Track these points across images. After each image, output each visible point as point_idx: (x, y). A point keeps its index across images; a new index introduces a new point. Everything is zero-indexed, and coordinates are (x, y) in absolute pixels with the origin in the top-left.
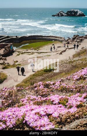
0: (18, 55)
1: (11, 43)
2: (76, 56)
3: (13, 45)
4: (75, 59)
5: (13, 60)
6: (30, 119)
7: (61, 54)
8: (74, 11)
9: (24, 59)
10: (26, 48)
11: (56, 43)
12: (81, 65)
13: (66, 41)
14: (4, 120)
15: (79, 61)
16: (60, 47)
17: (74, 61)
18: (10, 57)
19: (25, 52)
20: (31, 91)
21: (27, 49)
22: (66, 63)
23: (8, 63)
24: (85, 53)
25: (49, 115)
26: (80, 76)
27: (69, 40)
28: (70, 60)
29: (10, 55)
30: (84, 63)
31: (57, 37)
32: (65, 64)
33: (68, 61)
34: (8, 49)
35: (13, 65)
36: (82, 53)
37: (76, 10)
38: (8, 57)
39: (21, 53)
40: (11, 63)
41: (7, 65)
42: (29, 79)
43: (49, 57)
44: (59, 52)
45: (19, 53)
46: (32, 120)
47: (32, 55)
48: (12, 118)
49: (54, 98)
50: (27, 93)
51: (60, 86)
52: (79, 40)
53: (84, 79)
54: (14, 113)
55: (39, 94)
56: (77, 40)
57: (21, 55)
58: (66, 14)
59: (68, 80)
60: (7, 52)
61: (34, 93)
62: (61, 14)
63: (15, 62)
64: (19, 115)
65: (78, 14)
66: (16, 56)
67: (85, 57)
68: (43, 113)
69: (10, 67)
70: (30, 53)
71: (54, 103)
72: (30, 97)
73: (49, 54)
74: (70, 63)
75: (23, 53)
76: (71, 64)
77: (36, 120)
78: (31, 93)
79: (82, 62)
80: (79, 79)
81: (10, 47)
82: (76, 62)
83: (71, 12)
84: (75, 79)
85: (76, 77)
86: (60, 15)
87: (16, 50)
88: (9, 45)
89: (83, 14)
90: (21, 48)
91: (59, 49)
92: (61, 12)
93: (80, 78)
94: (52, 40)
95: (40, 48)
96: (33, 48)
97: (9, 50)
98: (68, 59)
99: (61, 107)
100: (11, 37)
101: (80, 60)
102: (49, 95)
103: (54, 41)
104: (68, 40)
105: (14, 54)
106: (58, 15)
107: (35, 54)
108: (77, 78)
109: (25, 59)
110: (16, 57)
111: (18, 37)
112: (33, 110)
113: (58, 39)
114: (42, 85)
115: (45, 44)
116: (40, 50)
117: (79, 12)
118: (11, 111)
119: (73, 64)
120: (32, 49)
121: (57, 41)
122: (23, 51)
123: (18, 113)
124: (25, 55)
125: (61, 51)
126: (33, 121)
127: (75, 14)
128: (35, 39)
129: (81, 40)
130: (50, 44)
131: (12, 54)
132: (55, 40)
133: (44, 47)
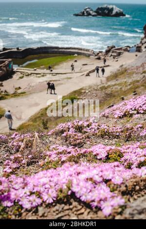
0: (21, 78)
1: (10, 60)
2: (112, 79)
3: (12, 63)
4: (109, 83)
5: (14, 87)
6: (81, 189)
7: (88, 75)
8: (108, 8)
9: (30, 84)
10: (34, 66)
11: (80, 59)
12: (119, 92)
13: (96, 56)
14: (37, 192)
15: (116, 87)
16: (86, 65)
17: (109, 86)
18: (8, 80)
19: (32, 74)
20: (56, 138)
21: (35, 69)
22: (96, 90)
23: (6, 91)
24: (125, 73)
25: (107, 181)
26: (124, 111)
27: (100, 54)
28: (102, 85)
29: (8, 79)
30: (123, 89)
31: (81, 49)
32: (95, 92)
33: (99, 87)
34: (5, 69)
35: (14, 94)
36: (120, 75)
37: (110, 7)
38: (6, 81)
39: (26, 75)
40: (11, 91)
41: (3, 93)
42: (39, 115)
43: (69, 80)
44: (86, 73)
45: (22, 75)
46: (85, 190)
47: (42, 78)
48: (49, 187)
49: (97, 149)
50: (50, 142)
51: (98, 129)
52: (115, 54)
53: (130, 116)
54: (52, 179)
55: (70, 143)
56: (113, 54)
57: (25, 78)
58: (95, 12)
59: (105, 118)
60: (3, 73)
61: (61, 141)
62: (87, 12)
63: (16, 89)
64: (59, 183)
65: (114, 12)
66: (18, 79)
67: (125, 80)
68: (98, 179)
69: (8, 97)
70: (40, 74)
71: (98, 158)
72: (58, 148)
73: (69, 77)
74: (102, 90)
75: (28, 75)
76: (104, 91)
77: (91, 191)
78: (58, 142)
79: (121, 88)
80: (123, 116)
81: (8, 65)
82: (111, 88)
83: (102, 9)
84: (116, 116)
85: (118, 113)
86: (86, 14)
87: (18, 70)
88: (7, 63)
89: (122, 13)
90: (25, 67)
91: (85, 68)
92: (88, 10)
93: (125, 115)
94: (73, 53)
95: (56, 67)
96: (43, 66)
97: (7, 70)
98: (99, 83)
99: (118, 166)
100: (9, 49)
101: (118, 84)
102: (85, 143)
103: (76, 55)
104: (98, 54)
105: (14, 76)
106: (83, 14)
107: (48, 76)
108: (119, 115)
109: (33, 84)
110: (18, 81)
111: (20, 49)
112: (80, 173)
113: (82, 52)
114: (72, 129)
115: (63, 59)
116: (56, 69)
117: (116, 10)
118: (46, 176)
119: (106, 92)
120: (43, 69)
121: (82, 56)
122: (29, 72)
123: (58, 180)
124: (32, 78)
125: (88, 72)
126: (86, 192)
127: (108, 12)
128: (47, 53)
129: (119, 54)
130: (70, 60)
131: (12, 77)
132: (79, 54)
133: (61, 65)
